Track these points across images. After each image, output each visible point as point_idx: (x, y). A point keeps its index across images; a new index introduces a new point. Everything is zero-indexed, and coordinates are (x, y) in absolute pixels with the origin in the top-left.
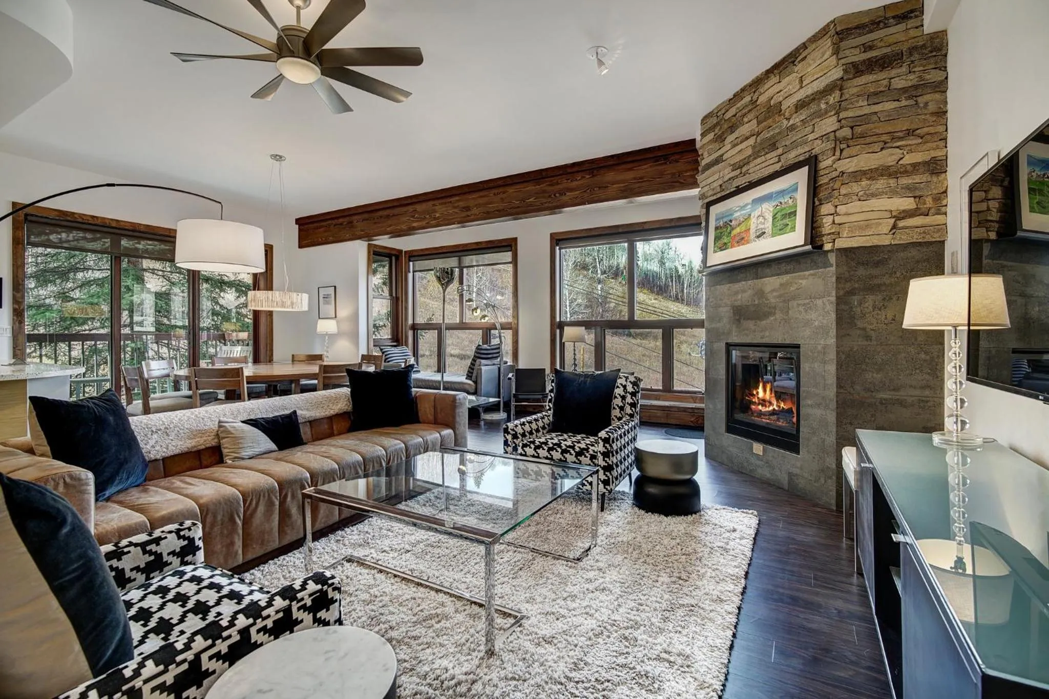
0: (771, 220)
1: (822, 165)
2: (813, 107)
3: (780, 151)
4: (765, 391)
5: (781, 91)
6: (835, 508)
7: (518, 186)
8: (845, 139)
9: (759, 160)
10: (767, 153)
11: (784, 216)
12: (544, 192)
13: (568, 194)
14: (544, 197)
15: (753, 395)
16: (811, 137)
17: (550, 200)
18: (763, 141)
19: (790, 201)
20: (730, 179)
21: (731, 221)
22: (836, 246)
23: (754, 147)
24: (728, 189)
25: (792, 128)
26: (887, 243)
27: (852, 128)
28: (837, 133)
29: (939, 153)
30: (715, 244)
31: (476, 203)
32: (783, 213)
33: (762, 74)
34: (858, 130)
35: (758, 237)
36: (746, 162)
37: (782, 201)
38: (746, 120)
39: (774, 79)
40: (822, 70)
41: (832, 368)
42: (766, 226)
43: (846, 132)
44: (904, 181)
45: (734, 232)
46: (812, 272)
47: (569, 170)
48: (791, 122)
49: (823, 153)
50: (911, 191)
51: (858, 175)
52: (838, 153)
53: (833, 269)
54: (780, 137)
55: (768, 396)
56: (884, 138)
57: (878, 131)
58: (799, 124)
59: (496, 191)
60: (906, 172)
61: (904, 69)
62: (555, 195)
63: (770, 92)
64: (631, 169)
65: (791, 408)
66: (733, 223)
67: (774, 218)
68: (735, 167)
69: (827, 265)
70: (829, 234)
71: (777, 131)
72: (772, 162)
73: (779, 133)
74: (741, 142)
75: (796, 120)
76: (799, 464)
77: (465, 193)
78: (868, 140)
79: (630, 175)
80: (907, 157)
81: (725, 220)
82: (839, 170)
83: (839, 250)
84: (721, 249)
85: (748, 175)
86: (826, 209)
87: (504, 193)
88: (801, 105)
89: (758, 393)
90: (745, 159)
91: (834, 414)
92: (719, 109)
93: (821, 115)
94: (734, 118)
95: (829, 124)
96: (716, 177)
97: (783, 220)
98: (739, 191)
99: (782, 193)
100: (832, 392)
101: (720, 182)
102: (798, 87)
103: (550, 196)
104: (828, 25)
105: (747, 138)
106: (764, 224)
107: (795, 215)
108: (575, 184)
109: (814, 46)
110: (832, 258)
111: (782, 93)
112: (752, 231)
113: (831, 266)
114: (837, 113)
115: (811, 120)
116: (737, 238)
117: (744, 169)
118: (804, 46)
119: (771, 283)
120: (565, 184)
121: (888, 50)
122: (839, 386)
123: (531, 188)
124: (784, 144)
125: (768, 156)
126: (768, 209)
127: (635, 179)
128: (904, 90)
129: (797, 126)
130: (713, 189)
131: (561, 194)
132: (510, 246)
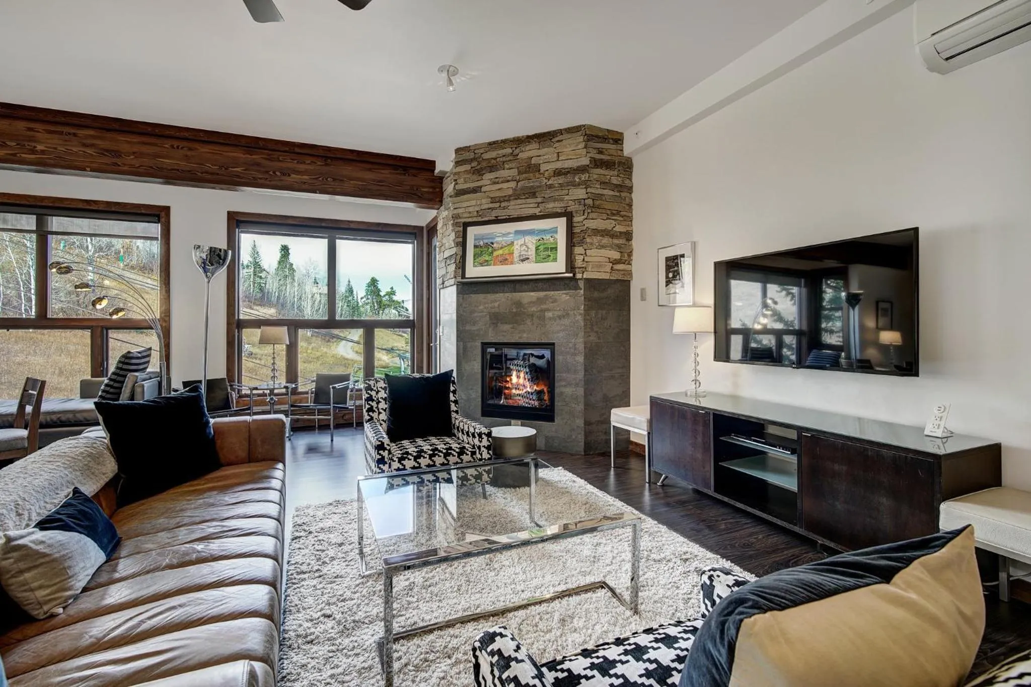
0: (534, 249)
1: (576, 219)
2: (569, 178)
3: (539, 200)
4: (518, 377)
5: (540, 156)
6: (583, 453)
7: (217, 148)
8: (589, 206)
9: (519, 201)
10: (527, 198)
11: (546, 249)
12: (258, 164)
13: (293, 176)
14: (258, 171)
15: (507, 381)
16: (567, 198)
17: (267, 176)
18: (523, 189)
19: (551, 239)
20: (489, 209)
21: (493, 243)
22: (585, 277)
23: (515, 190)
24: (486, 216)
25: (551, 187)
26: (608, 278)
27: (593, 200)
28: (586, 201)
29: (629, 229)
30: (474, 259)
31: (135, 150)
32: (546, 246)
33: (523, 137)
34: (597, 203)
35: (523, 261)
36: (508, 199)
37: (544, 237)
38: (507, 166)
39: (534, 145)
40: (576, 155)
41: (580, 359)
42: (529, 253)
43: (589, 202)
44: (616, 241)
45: (495, 254)
46: (564, 292)
47: (297, 150)
48: (550, 182)
49: (577, 212)
50: (619, 248)
51: (596, 232)
52: (586, 214)
53: (582, 292)
54: (539, 189)
55: (521, 381)
56: (609, 212)
57: (606, 207)
58: (557, 185)
59: (176, 143)
60: (617, 236)
61: (616, 173)
62: (274, 172)
63: (530, 152)
64: (370, 170)
65: (543, 389)
66: (495, 245)
67: (537, 249)
68: (493, 200)
69: (577, 288)
70: (580, 268)
71: (537, 184)
72: (531, 206)
73: (538, 187)
74: (502, 182)
75: (555, 181)
76: (554, 429)
77: (108, 130)
78: (601, 211)
79: (369, 175)
80: (618, 226)
81: (486, 241)
82: (586, 226)
83: (586, 279)
84: (482, 265)
85: (506, 210)
86: (578, 250)
87: (190, 149)
88: (558, 173)
89: (511, 380)
90: (505, 196)
91: (583, 389)
92: (478, 147)
93: (576, 185)
94: (493, 161)
95: (580, 193)
96: (473, 203)
97: (546, 252)
98: (497, 221)
99: (544, 231)
100: (581, 375)
101: (477, 209)
102: (556, 159)
103: (267, 172)
104: (580, 126)
105: (508, 181)
106: (527, 251)
107: (556, 250)
108: (302, 167)
109: (569, 136)
110: (581, 284)
111: (542, 158)
112: (516, 254)
113: (581, 289)
114: (586, 188)
115: (568, 186)
116: (500, 259)
117: (503, 204)
118: (560, 132)
119: (529, 297)
120: (289, 164)
121: (609, 158)
122: (586, 371)
123: (239, 155)
124: (543, 195)
125: (529, 201)
126: (531, 241)
127: (374, 180)
128: (617, 186)
129: (554, 187)
130: (470, 213)
131: (284, 174)
132: (158, 216)
